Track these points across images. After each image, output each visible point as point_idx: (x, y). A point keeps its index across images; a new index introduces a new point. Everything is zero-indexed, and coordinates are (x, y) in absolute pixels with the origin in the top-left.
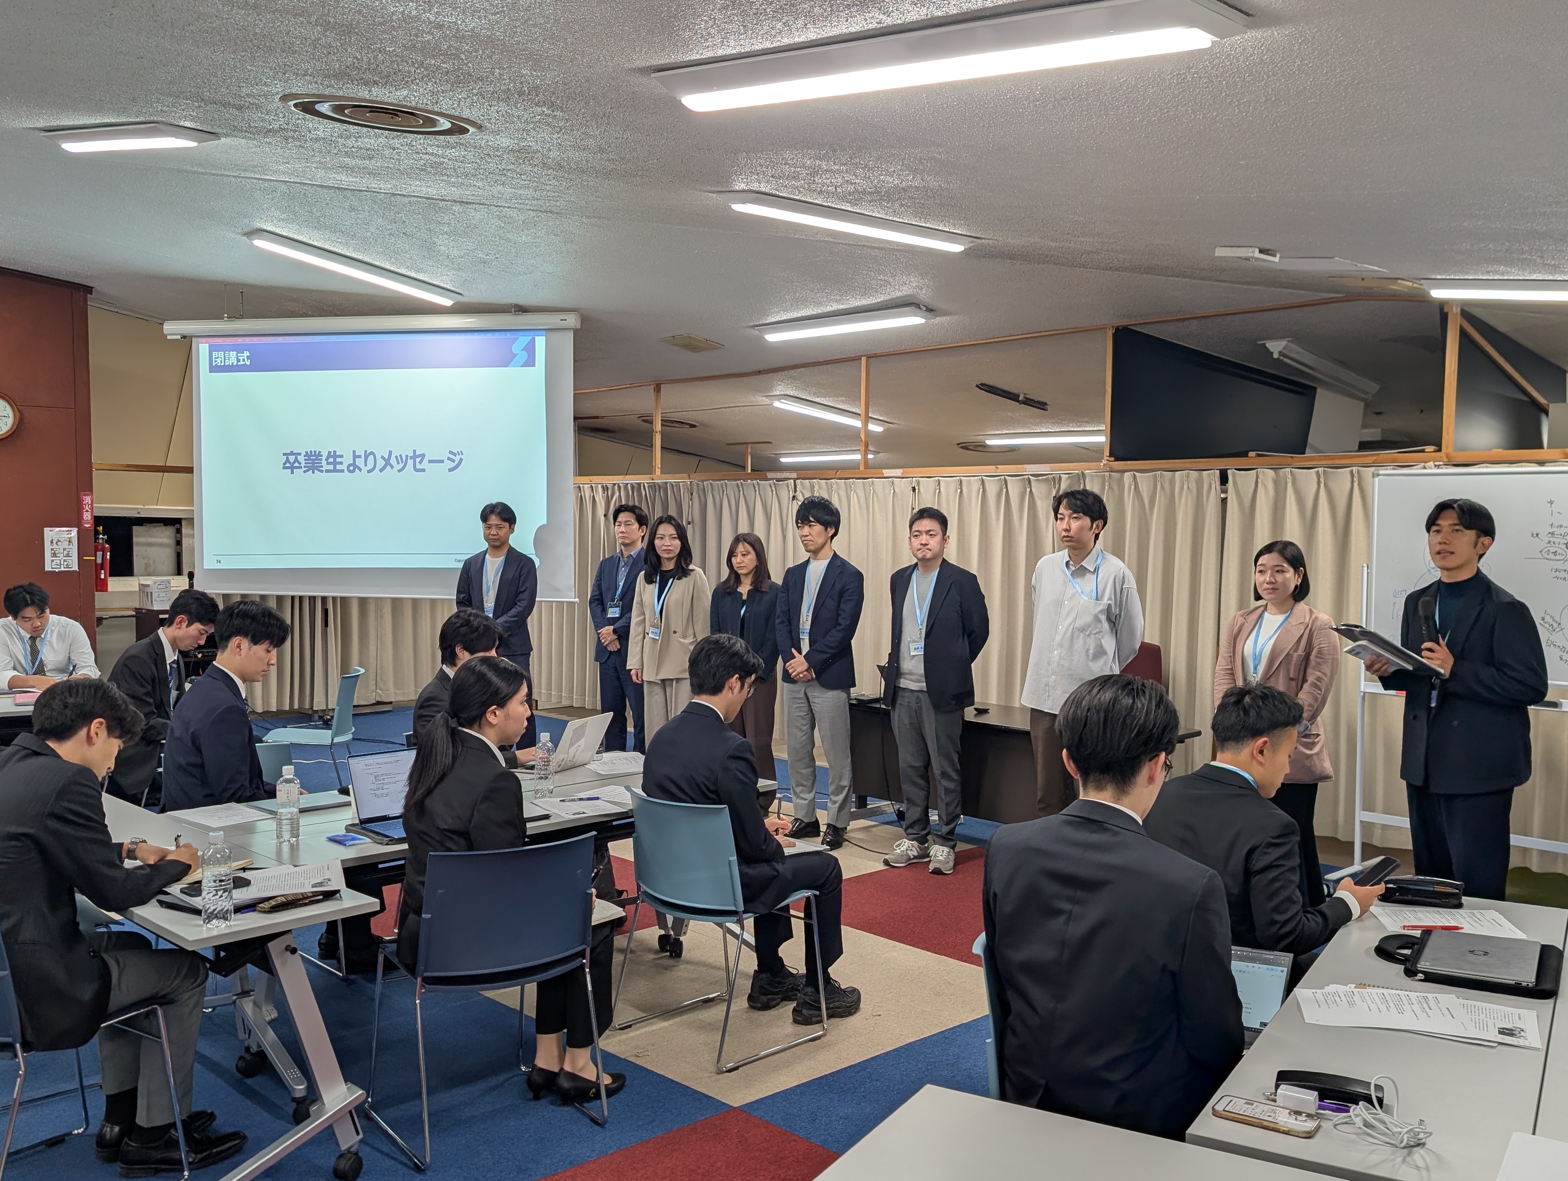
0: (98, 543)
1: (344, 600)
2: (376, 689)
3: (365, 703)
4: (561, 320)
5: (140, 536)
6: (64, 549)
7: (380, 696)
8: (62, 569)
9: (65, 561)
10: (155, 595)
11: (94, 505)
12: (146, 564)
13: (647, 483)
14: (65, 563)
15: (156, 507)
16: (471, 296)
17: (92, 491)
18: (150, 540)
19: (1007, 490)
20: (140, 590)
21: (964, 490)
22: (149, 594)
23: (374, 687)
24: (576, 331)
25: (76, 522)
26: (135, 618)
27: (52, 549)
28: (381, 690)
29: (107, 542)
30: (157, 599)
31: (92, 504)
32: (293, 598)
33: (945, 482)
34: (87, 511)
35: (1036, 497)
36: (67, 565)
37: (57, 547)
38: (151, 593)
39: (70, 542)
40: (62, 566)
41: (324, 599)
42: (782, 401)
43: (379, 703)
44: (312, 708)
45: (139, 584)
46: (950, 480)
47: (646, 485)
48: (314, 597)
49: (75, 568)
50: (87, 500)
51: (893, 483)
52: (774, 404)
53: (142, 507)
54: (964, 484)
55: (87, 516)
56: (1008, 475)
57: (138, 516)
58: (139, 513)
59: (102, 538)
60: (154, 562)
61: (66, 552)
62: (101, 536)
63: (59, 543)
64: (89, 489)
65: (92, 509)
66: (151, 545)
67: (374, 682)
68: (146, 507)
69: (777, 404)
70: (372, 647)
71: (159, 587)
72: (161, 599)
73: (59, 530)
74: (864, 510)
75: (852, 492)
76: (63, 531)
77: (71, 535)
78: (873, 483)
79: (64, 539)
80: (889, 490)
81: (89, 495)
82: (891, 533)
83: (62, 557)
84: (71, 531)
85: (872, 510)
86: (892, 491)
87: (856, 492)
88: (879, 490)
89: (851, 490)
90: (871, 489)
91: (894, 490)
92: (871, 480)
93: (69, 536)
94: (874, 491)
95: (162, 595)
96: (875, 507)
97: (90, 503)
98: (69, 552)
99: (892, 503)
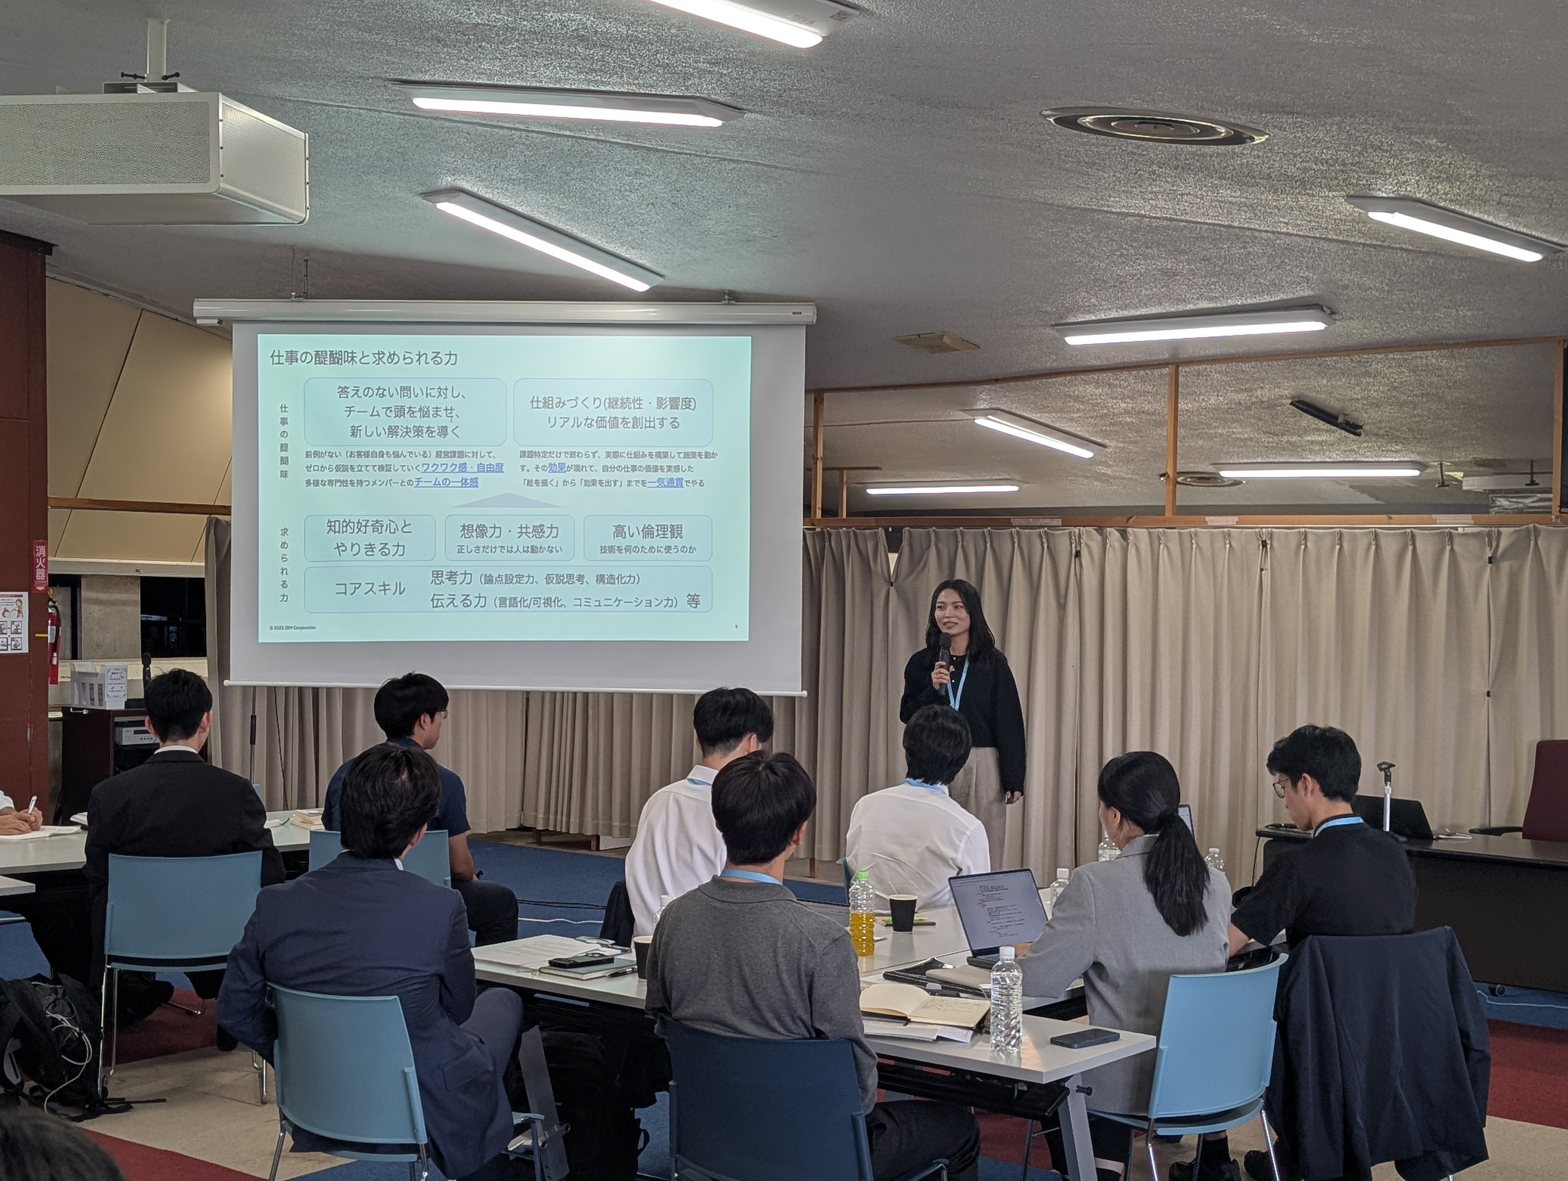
4: (794, 313)
6: (13, 623)
8: (10, 651)
9: (13, 639)
10: (106, 689)
11: (49, 559)
14: (13, 643)
16: (677, 278)
17: (46, 539)
19: (1414, 549)
21: (1346, 546)
24: (809, 327)
25: (29, 586)
30: (110, 693)
31: (46, 558)
33: (1315, 534)
34: (41, 567)
35: (1459, 557)
36: (15, 645)
37: (4, 619)
38: (101, 687)
39: (19, 612)
40: (9, 647)
42: (990, 417)
46: (1325, 534)
49: (25, 650)
50: (41, 551)
51: (1229, 534)
52: (976, 421)
54: (1346, 539)
55: (41, 575)
56: (1414, 528)
61: (14, 627)
62: (51, 603)
63: (6, 614)
64: (44, 535)
65: (46, 564)
69: (981, 421)
71: (114, 676)
72: (116, 694)
73: (7, 596)
74: (1179, 571)
75: (1162, 546)
76: (11, 596)
77: (21, 601)
78: (1196, 534)
79: (13, 607)
80: (1223, 543)
81: (43, 544)
82: (1225, 603)
83: (9, 633)
84: (21, 596)
85: (1193, 571)
86: (1228, 546)
87: (1167, 547)
88: (1205, 544)
89: (1160, 544)
90: (1193, 542)
91: (1230, 544)
92: (1193, 530)
93: (19, 603)
94: (1198, 545)
95: (117, 687)
96: (1198, 566)
97: (44, 556)
98: (18, 626)
99: (1226, 562)
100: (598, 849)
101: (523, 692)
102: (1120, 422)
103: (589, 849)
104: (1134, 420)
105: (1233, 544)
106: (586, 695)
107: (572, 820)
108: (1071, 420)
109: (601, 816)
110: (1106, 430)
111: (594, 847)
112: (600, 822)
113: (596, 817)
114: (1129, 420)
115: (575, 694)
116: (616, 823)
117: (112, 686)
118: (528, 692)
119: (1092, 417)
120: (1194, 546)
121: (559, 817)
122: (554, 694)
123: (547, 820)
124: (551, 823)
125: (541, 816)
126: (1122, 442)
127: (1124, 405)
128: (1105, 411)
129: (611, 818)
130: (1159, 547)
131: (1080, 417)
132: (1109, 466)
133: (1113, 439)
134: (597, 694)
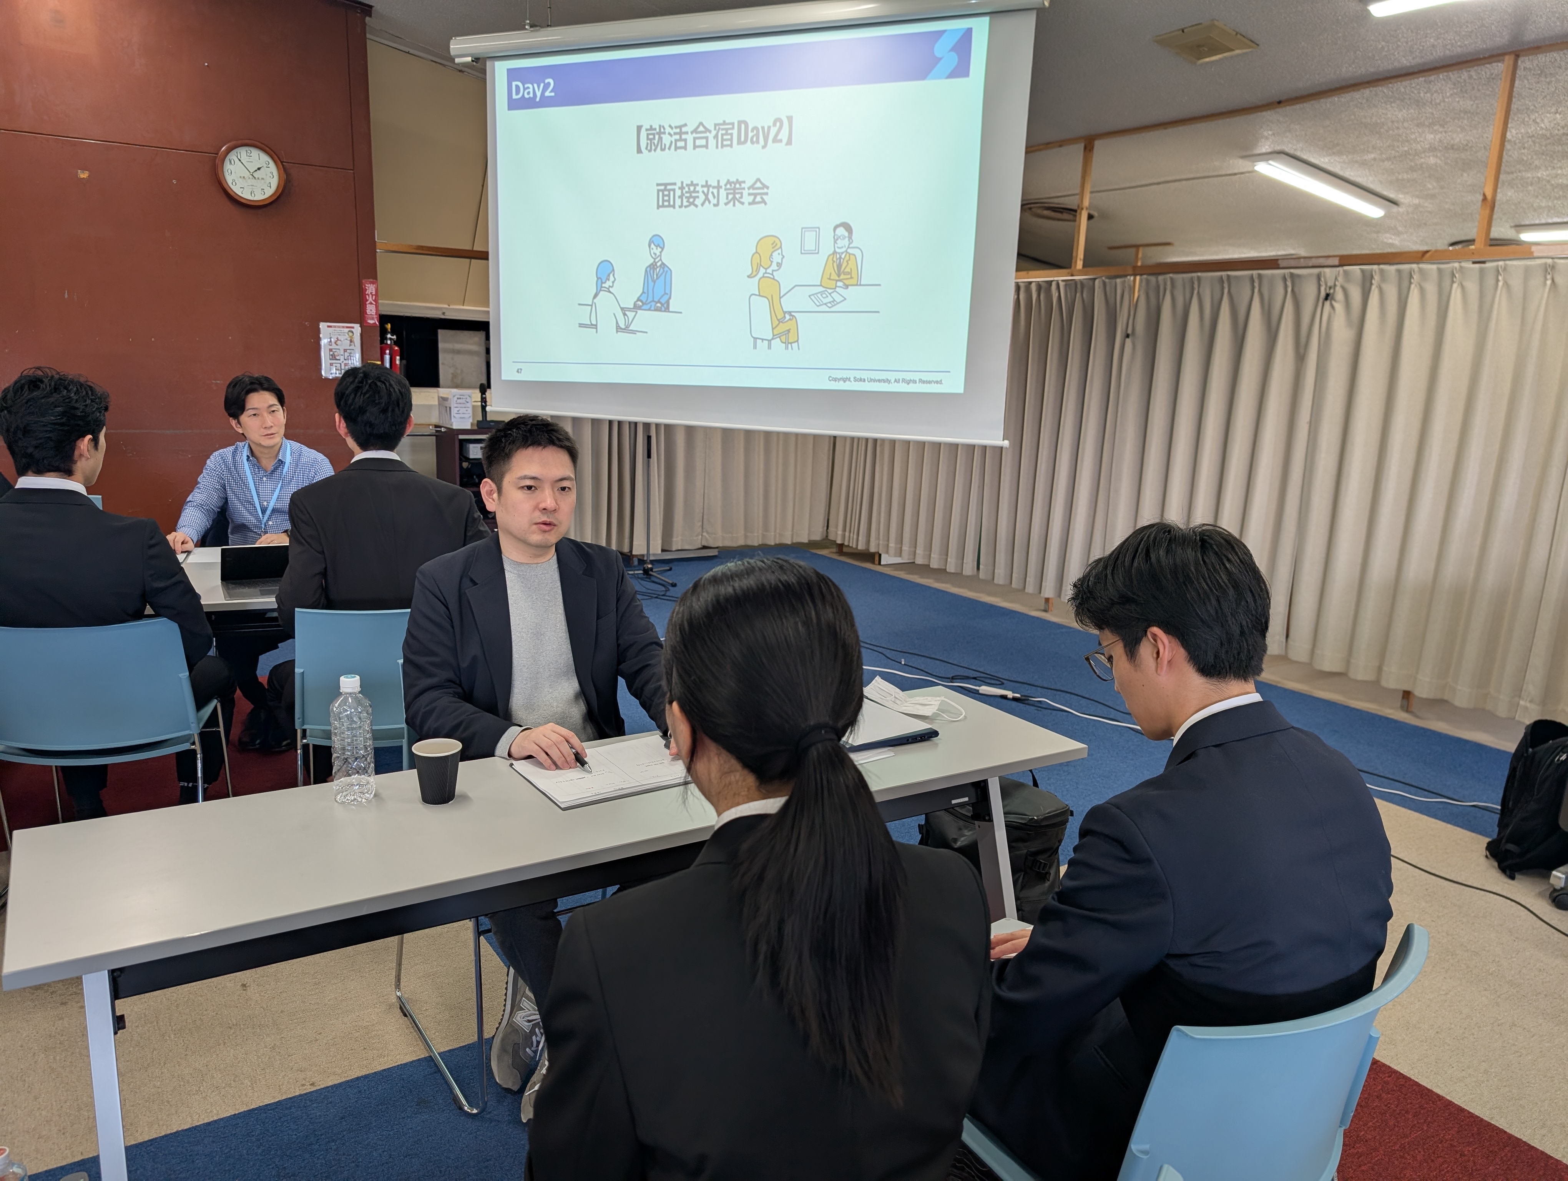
0: (387, 344)
1: (668, 427)
2: (703, 532)
3: (690, 548)
5: (446, 341)
6: (345, 351)
7: (707, 540)
10: (454, 411)
11: (380, 299)
12: (452, 374)
13: (1063, 281)
15: (462, 307)
17: (376, 278)
18: (458, 346)
20: (439, 404)
22: (448, 409)
23: (700, 530)
25: (360, 319)
26: (435, 437)
27: (331, 350)
28: (708, 533)
29: (396, 343)
30: (456, 415)
31: (376, 297)
32: (611, 422)
34: (371, 303)
37: (337, 347)
38: (450, 408)
39: (351, 341)
41: (647, 426)
42: (1271, 162)
43: (704, 547)
44: (631, 551)
45: (438, 397)
47: (1062, 284)
48: (636, 424)
50: (370, 289)
52: (1257, 170)
53: (446, 306)
55: (371, 310)
57: (443, 317)
58: (444, 313)
59: (391, 339)
60: (462, 371)
61: (346, 354)
62: (389, 336)
63: (339, 342)
64: (373, 275)
65: (377, 303)
66: (459, 352)
67: (700, 524)
68: (451, 307)
69: (1262, 169)
70: (699, 483)
71: (459, 401)
72: (462, 416)
73: (339, 327)
74: (1474, 316)
75: (1455, 285)
76: (343, 327)
77: (352, 332)
78: (1505, 269)
79: (345, 337)
80: (1542, 279)
81: (373, 283)
82: (1534, 352)
83: (342, 359)
84: (353, 328)
85: (1495, 313)
86: (1549, 282)
87: (1462, 284)
88: (1516, 283)
89: (1453, 282)
90: (1500, 278)
91: (1553, 280)
92: (1501, 263)
93: (351, 334)
94: (1506, 283)
95: (462, 410)
96: (1501, 305)
97: (374, 293)
98: (350, 353)
99: (1544, 302)
100: (880, 563)
101: (830, 437)
102: (1421, 165)
103: (873, 563)
104: (1439, 162)
105: (1558, 280)
106: (875, 441)
107: (860, 538)
108: (1364, 164)
109: (881, 537)
110: (1403, 180)
111: (877, 562)
112: (881, 542)
113: (878, 538)
114: (1432, 160)
115: (867, 440)
116: (892, 545)
117: (458, 409)
118: (835, 437)
119: (1388, 159)
120: (1500, 284)
121: (852, 535)
122: (853, 439)
123: (844, 536)
124: (847, 539)
125: (840, 532)
126: (1418, 197)
127: (1430, 137)
128: (1406, 149)
129: (888, 540)
130: (1451, 286)
131: (1375, 159)
132: (1398, 234)
133: (1407, 193)
134: (883, 440)
